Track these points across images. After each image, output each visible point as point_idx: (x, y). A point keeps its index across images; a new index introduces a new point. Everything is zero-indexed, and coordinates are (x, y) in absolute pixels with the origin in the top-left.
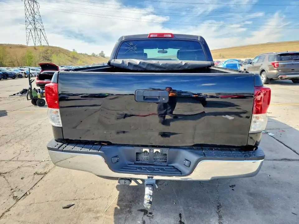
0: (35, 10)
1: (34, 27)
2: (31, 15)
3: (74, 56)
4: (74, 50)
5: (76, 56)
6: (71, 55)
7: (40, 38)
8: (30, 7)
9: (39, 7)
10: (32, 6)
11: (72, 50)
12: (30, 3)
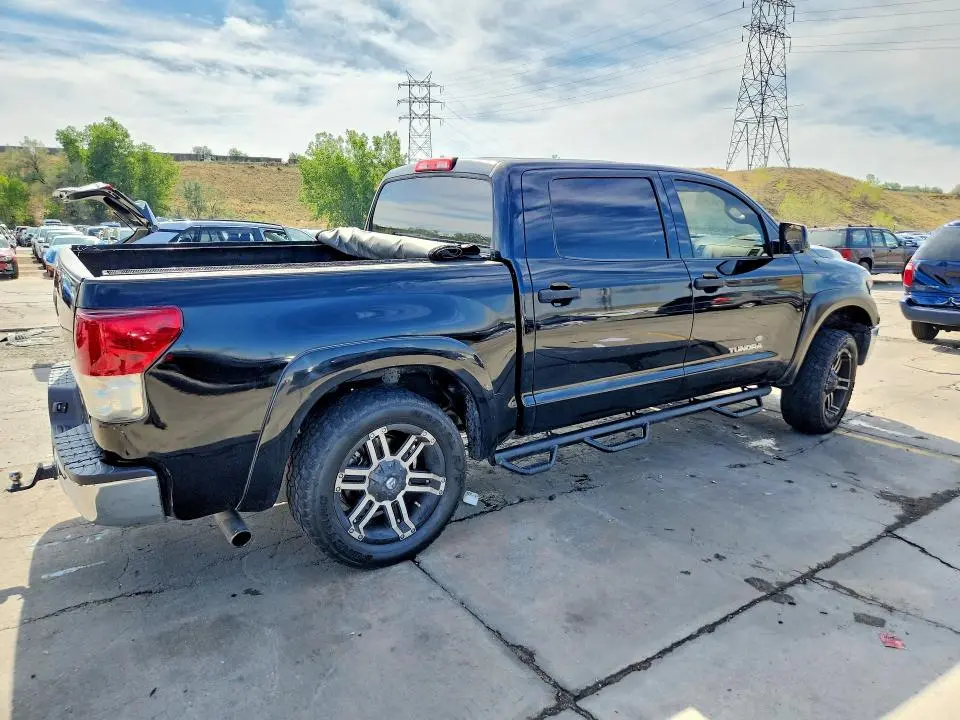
0: (776, 61)
1: (758, 114)
2: (759, 78)
3: (866, 198)
4: (871, 177)
5: (873, 199)
6: (855, 195)
7: (767, 146)
8: (762, 53)
9: (787, 50)
10: (768, 51)
11: (863, 179)
12: (764, 44)
